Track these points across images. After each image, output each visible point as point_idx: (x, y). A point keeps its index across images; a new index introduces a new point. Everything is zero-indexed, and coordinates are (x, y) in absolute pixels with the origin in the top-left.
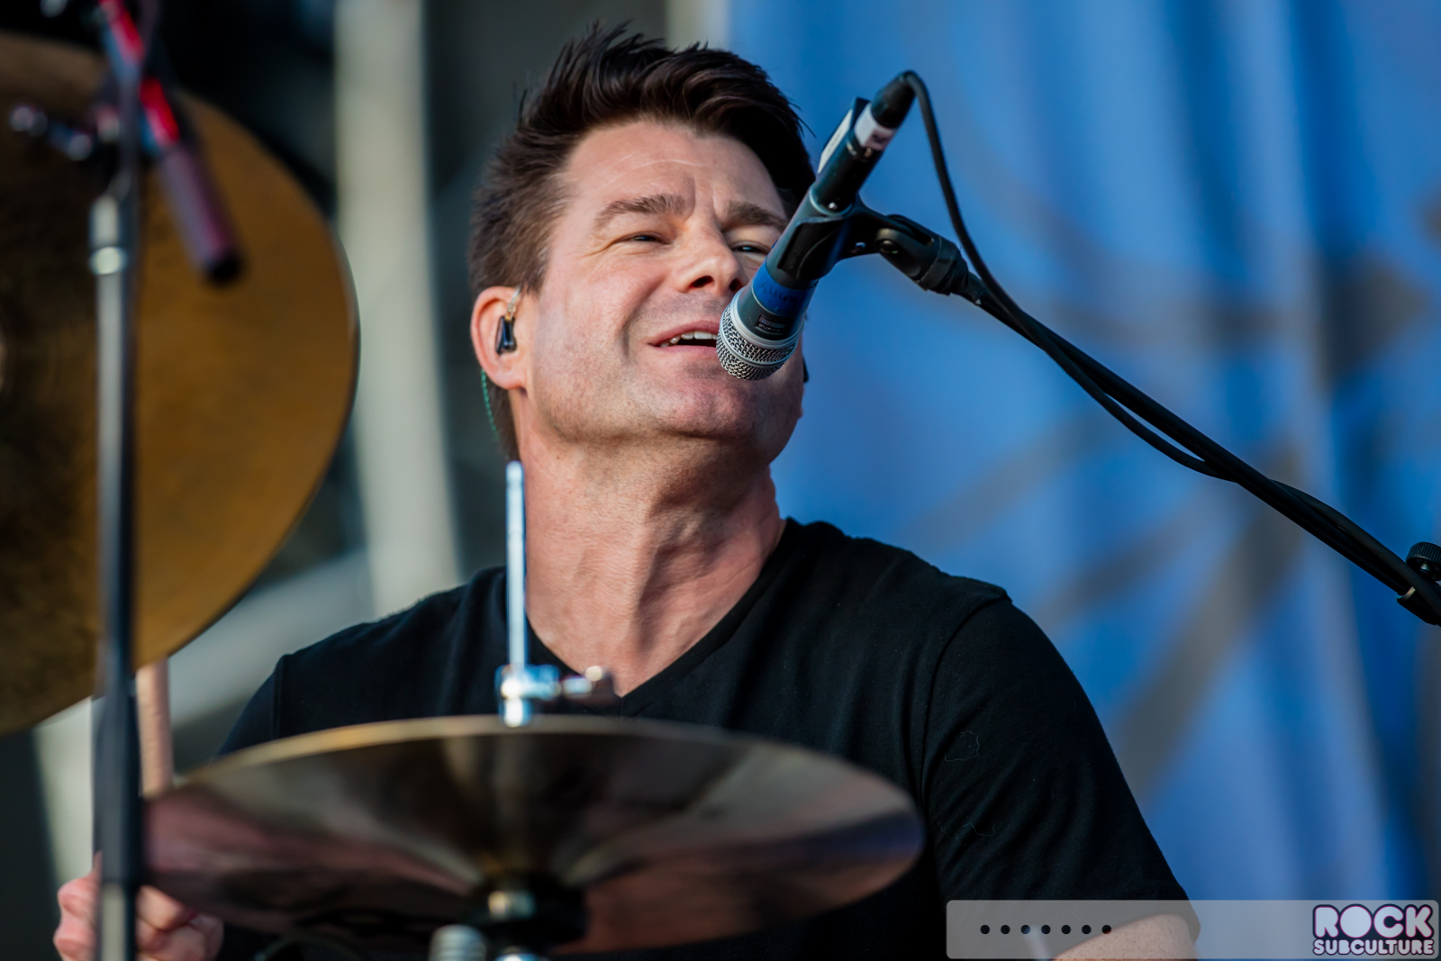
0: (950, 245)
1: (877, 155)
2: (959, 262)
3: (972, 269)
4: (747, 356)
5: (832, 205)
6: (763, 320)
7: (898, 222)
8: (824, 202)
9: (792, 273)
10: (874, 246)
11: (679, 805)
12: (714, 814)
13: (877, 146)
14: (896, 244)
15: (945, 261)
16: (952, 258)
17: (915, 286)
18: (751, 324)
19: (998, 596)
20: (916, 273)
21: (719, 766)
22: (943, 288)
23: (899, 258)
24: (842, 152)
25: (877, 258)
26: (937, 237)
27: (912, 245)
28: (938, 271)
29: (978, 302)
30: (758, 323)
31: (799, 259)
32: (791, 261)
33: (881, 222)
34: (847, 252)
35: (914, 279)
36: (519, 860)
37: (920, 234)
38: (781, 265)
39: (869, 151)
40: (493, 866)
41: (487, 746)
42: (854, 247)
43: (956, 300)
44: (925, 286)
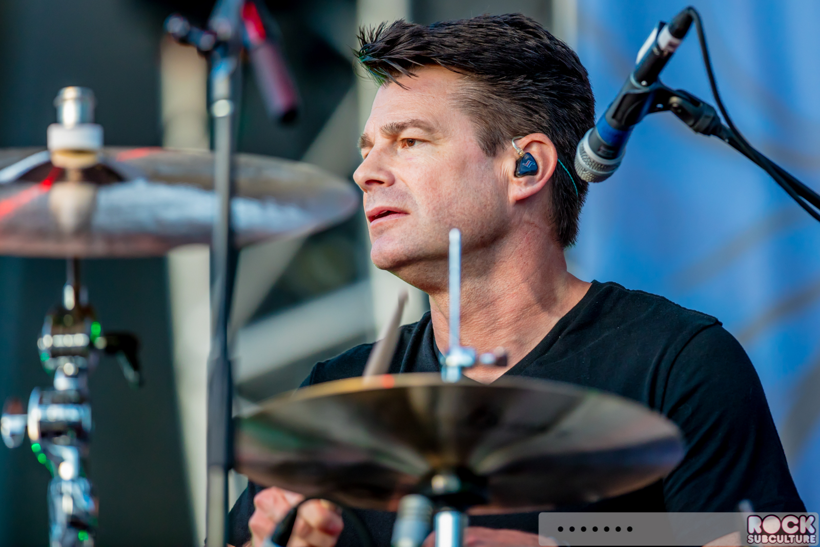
0: (711, 108)
1: (670, 54)
2: (716, 118)
3: (723, 122)
4: (592, 168)
5: (644, 83)
6: (602, 148)
7: (682, 94)
8: (639, 81)
9: (620, 121)
10: (667, 107)
11: (543, 429)
12: (564, 434)
13: (671, 49)
14: (680, 107)
15: (707, 117)
16: (712, 115)
17: (690, 131)
18: (596, 150)
19: (712, 323)
20: (691, 122)
21: (568, 406)
22: (707, 132)
23: (682, 114)
24: (650, 53)
25: (669, 114)
26: (704, 103)
27: (689, 107)
28: (704, 122)
29: (727, 140)
30: (599, 150)
31: (624, 113)
32: (619, 115)
33: (671, 93)
34: (653, 110)
35: (691, 126)
36: (451, 458)
37: (694, 101)
38: (614, 117)
39: (666, 53)
40: (435, 461)
41: (435, 392)
42: (655, 107)
43: (714, 139)
44: (697, 130)
